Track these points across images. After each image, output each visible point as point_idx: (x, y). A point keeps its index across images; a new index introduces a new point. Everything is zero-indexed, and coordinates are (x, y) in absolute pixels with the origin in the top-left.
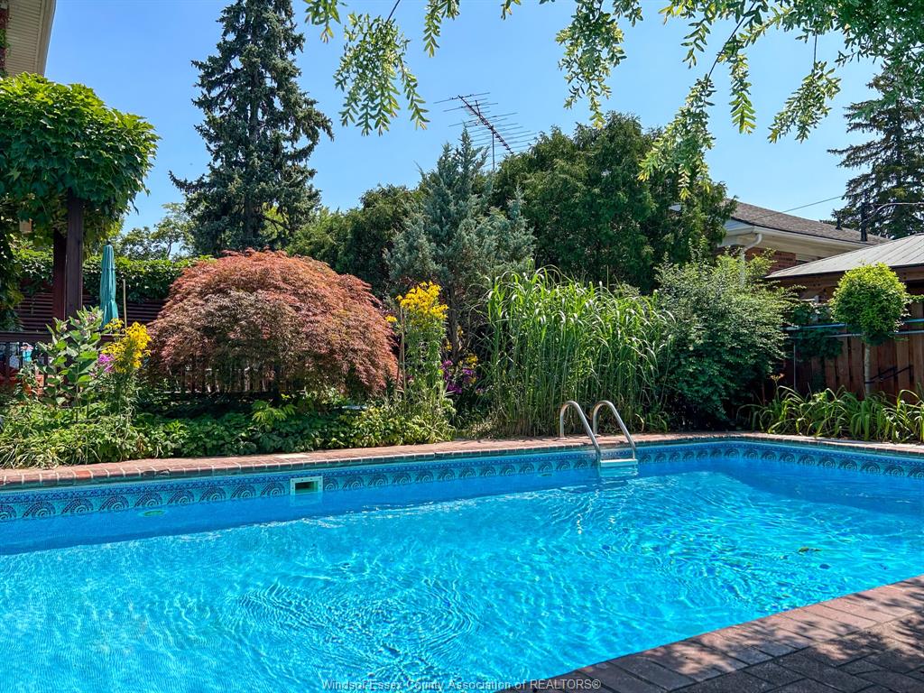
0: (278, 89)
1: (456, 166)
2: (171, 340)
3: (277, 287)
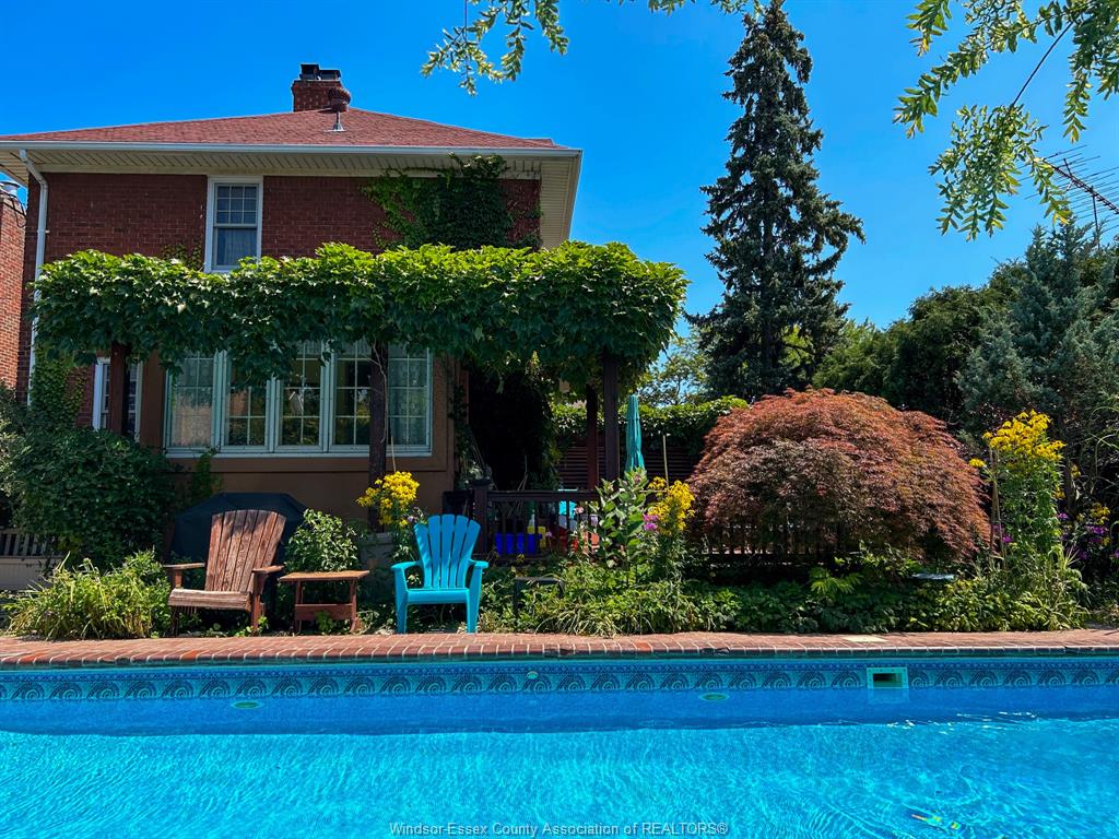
0: (794, 197)
1: (1054, 252)
2: (715, 498)
3: (828, 433)
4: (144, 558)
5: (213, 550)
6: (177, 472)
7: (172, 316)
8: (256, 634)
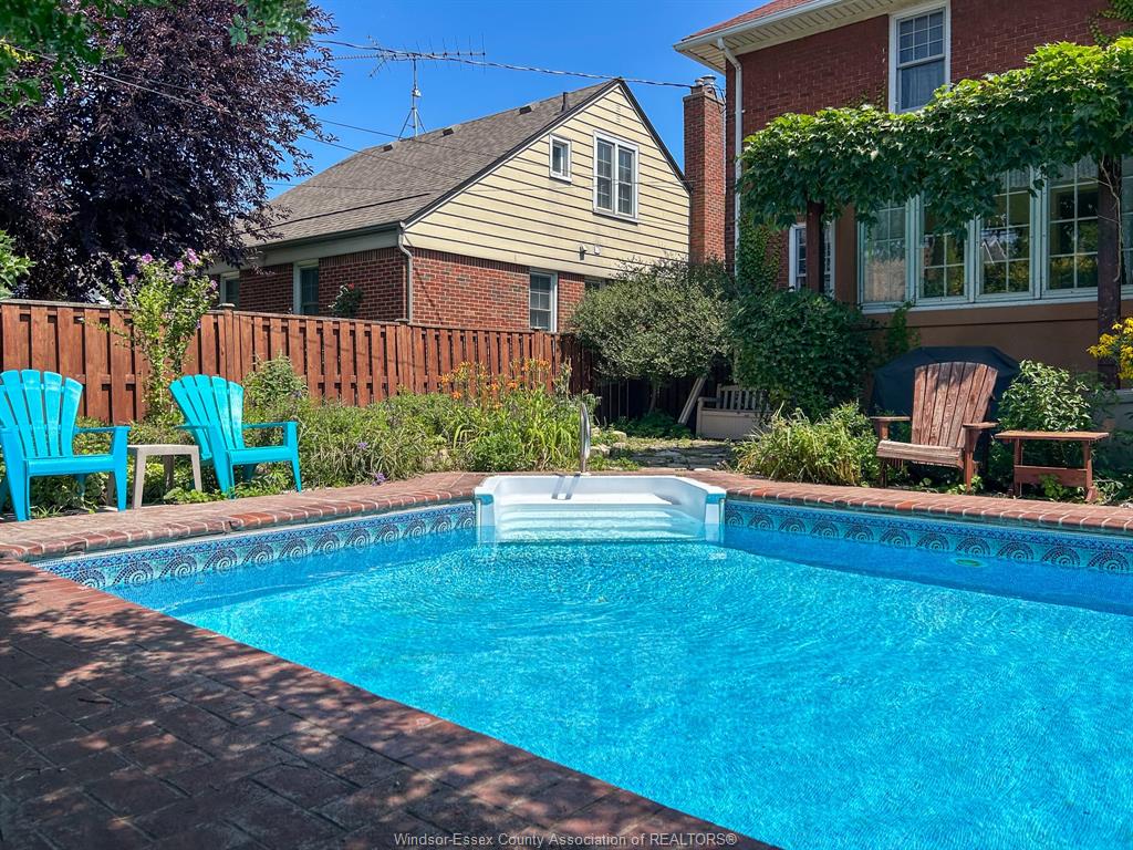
4: (850, 409)
5: (918, 403)
6: (873, 329)
7: (865, 165)
8: (970, 493)
